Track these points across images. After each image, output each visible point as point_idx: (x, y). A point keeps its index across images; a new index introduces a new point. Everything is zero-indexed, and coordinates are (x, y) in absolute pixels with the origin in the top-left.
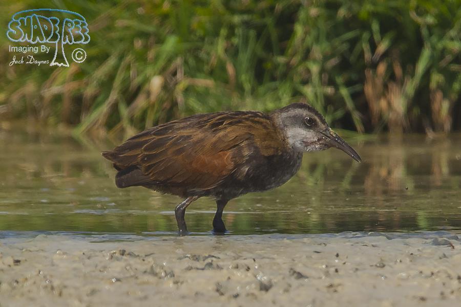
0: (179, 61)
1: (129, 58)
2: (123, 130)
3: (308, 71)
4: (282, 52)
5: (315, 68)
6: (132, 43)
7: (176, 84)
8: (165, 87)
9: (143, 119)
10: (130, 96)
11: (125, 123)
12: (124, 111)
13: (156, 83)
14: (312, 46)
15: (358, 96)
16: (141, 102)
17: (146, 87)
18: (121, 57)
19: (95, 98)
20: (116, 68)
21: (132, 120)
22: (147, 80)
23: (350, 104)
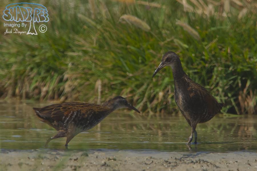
0: (169, 87)
1: (151, 85)
2: (148, 112)
3: (218, 90)
4: (208, 84)
5: (220, 90)
6: (152, 80)
7: (169, 95)
8: (164, 96)
9: (156, 108)
10: (151, 99)
11: (149, 110)
12: (149, 105)
13: (161, 94)
14: (220, 81)
15: (236, 100)
16: (155, 102)
17: (157, 96)
18: (148, 85)
19: (138, 100)
20: (146, 89)
21: (152, 109)
22: (157, 93)
23: (234, 104)
